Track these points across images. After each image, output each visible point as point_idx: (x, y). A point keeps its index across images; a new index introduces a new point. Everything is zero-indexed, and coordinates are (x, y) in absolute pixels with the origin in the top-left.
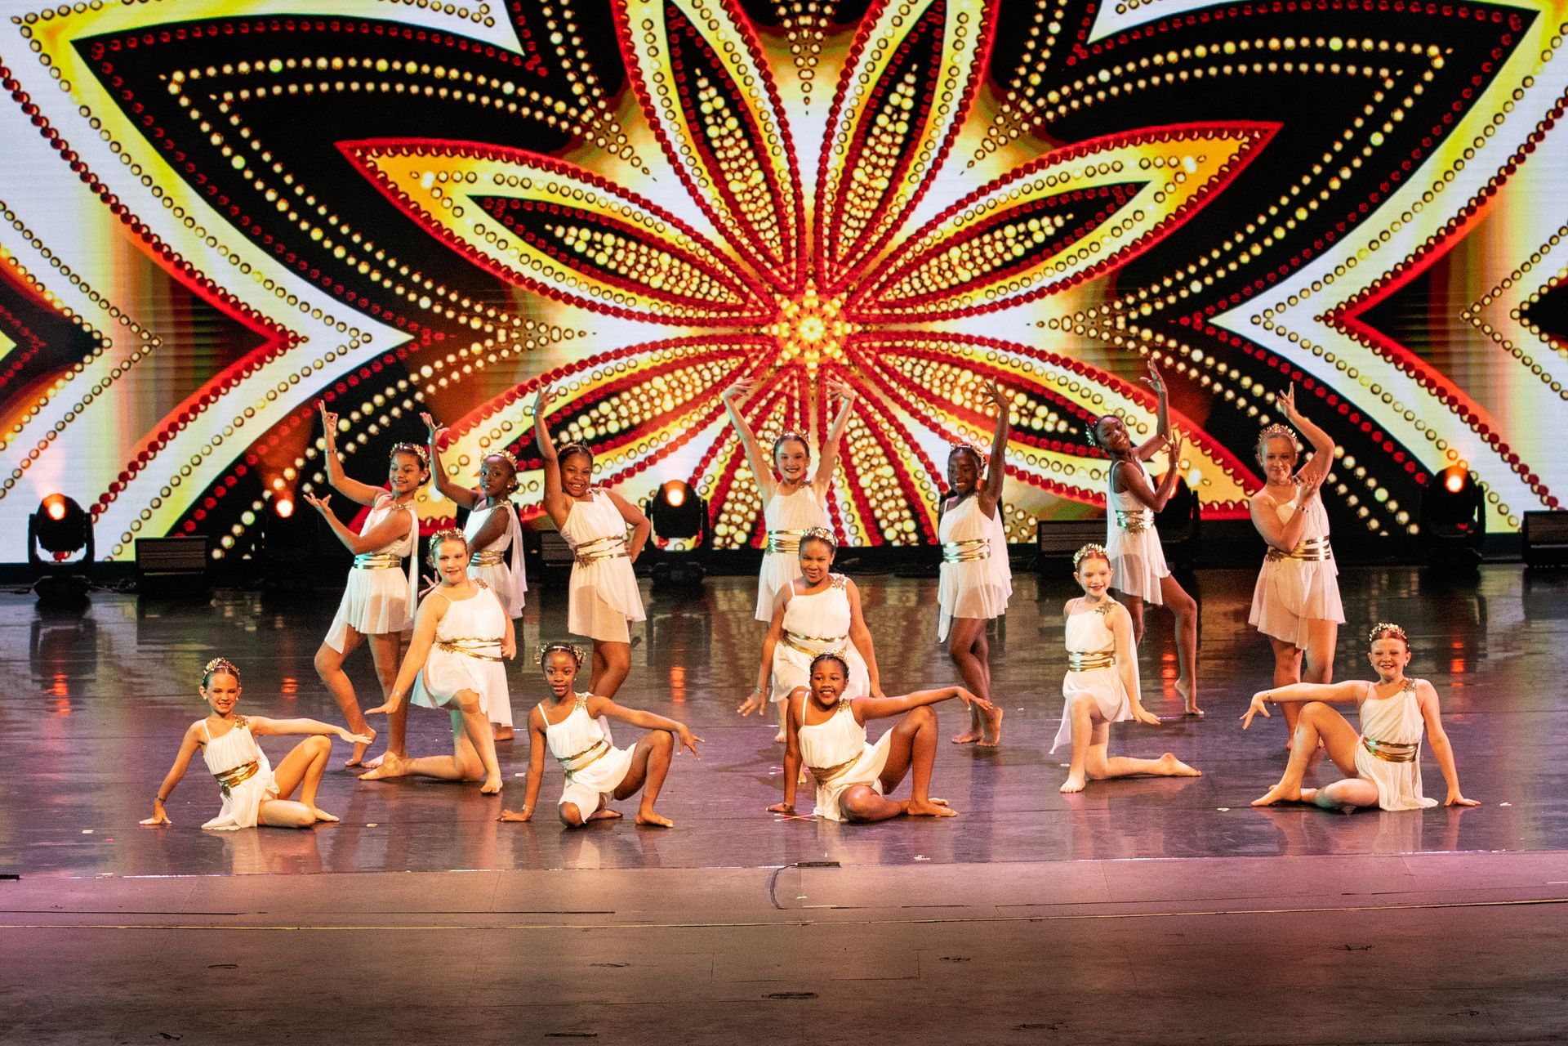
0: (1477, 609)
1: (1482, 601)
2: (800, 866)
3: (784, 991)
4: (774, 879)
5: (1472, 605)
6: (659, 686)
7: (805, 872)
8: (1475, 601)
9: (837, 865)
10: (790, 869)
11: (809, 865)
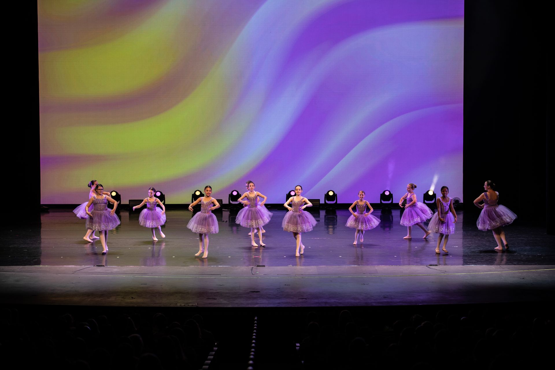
0: (391, 218)
1: (392, 216)
2: (257, 266)
3: (253, 291)
4: (252, 268)
5: (390, 217)
6: (231, 230)
7: (258, 267)
8: (391, 216)
9: (265, 266)
10: (255, 267)
11: (259, 266)
